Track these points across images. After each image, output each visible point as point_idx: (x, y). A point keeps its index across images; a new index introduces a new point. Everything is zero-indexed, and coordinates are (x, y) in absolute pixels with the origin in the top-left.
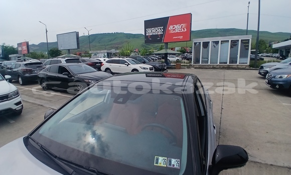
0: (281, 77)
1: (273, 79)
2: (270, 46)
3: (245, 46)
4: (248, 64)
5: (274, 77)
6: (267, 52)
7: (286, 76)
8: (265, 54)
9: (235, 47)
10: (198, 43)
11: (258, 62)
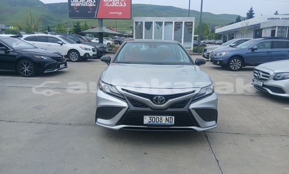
0: (221, 55)
1: (215, 57)
2: (213, 31)
3: (189, 29)
4: (192, 49)
5: (215, 55)
6: (210, 38)
7: (224, 53)
8: (207, 41)
9: (178, 30)
10: (140, 23)
11: (201, 48)
